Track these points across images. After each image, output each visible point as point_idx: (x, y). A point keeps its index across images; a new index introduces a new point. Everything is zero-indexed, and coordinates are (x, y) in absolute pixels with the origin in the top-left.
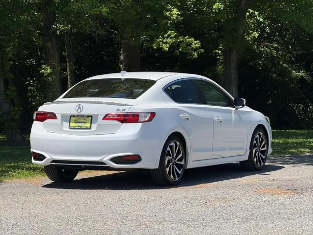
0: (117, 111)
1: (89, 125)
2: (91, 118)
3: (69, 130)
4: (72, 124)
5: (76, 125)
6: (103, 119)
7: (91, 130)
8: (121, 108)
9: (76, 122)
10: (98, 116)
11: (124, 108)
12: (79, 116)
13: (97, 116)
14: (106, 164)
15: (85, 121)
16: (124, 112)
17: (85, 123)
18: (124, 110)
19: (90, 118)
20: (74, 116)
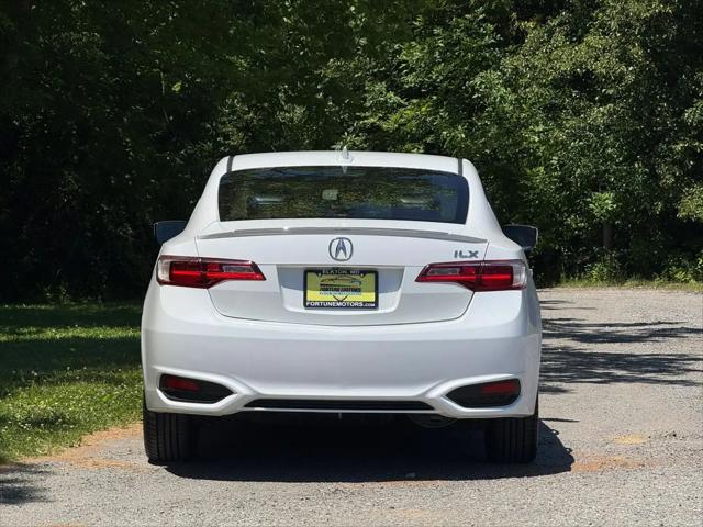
0: (456, 256)
1: (370, 297)
2: (375, 278)
3: (303, 310)
4: (313, 295)
5: (328, 297)
6: (417, 280)
7: (379, 311)
8: (466, 248)
9: (325, 288)
10: (403, 270)
11: (473, 247)
12: (336, 271)
13: (400, 271)
14: (432, 408)
15: (356, 285)
16: (474, 259)
17: (357, 290)
18: (474, 254)
19: (372, 276)
20: (317, 271)
